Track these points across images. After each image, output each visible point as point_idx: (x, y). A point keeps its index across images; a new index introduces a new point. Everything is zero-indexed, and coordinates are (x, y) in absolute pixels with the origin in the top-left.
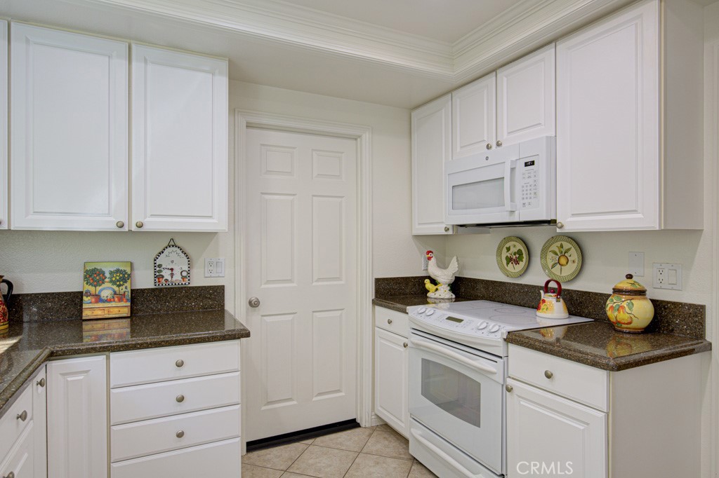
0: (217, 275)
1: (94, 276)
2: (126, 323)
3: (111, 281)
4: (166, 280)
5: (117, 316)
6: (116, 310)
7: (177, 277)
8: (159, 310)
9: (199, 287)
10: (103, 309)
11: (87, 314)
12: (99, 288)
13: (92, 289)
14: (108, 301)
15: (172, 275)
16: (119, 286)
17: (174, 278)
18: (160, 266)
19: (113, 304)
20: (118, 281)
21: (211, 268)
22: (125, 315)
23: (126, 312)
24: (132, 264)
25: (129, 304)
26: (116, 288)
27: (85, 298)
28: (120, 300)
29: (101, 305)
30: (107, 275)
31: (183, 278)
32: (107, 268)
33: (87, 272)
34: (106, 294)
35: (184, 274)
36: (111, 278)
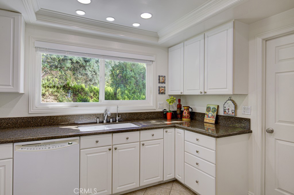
0: (247, 114)
1: (208, 109)
2: (214, 126)
3: (212, 111)
4: (227, 113)
5: (211, 123)
6: (211, 121)
7: (230, 112)
8: (225, 124)
9: (239, 118)
10: (208, 120)
11: (205, 120)
12: (209, 113)
13: (207, 113)
14: (210, 117)
15: (228, 111)
16: (213, 113)
17: (229, 113)
18: (225, 107)
19: (211, 119)
20: (214, 111)
21: (245, 110)
22: (213, 123)
23: (214, 122)
24: (218, 106)
25: (215, 119)
26: (213, 114)
27: (206, 116)
28: (213, 118)
29: (208, 118)
30: (211, 109)
31: (233, 113)
32: (212, 107)
33: (207, 107)
34: (210, 115)
35: (233, 111)
36: (212, 110)
